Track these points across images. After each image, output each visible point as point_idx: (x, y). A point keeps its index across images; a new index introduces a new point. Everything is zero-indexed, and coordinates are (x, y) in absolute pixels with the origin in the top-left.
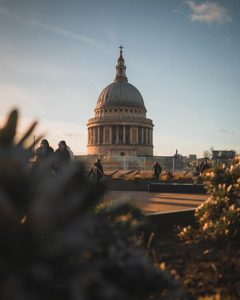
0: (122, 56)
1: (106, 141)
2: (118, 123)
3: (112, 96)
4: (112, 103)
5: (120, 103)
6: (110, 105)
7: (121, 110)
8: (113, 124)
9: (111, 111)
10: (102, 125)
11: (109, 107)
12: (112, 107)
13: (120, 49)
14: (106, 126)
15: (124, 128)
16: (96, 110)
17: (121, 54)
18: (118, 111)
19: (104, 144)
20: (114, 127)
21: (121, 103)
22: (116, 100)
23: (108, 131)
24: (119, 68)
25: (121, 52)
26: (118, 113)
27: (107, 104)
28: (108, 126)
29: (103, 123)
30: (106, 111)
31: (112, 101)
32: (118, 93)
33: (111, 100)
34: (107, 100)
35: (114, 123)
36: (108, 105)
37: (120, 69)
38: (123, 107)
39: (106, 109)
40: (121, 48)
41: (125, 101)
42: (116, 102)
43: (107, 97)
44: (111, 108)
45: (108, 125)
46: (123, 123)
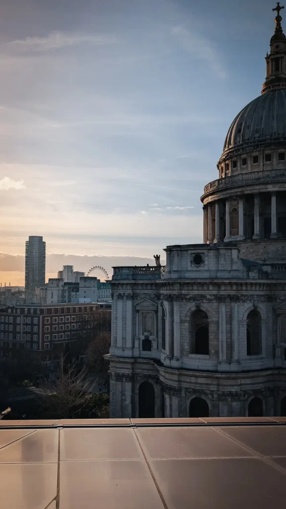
0: (281, 28)
1: (231, 234)
2: (256, 189)
3: (249, 127)
4: (247, 143)
5: (265, 140)
6: (243, 148)
7: (268, 158)
8: (246, 192)
9: (244, 162)
10: (222, 197)
11: (240, 155)
12: (247, 153)
13: (276, 12)
14: (230, 198)
15: (274, 199)
16: (220, 163)
17: (279, 24)
18: (261, 160)
19: (226, 240)
20: (249, 199)
21: (268, 141)
22: (257, 135)
23: (235, 211)
24: (272, 60)
25: (279, 19)
26: (261, 164)
27: (236, 148)
28: (234, 200)
29: (224, 193)
30: (235, 165)
31: (248, 139)
32: (262, 118)
33: (246, 137)
34: (238, 139)
35: (248, 191)
36: (239, 150)
37: (274, 62)
38: (272, 149)
39: (235, 159)
40: (278, 8)
41: (279, 134)
42: (257, 139)
43: (238, 131)
44: (244, 156)
45: (236, 196)
46: (271, 188)
